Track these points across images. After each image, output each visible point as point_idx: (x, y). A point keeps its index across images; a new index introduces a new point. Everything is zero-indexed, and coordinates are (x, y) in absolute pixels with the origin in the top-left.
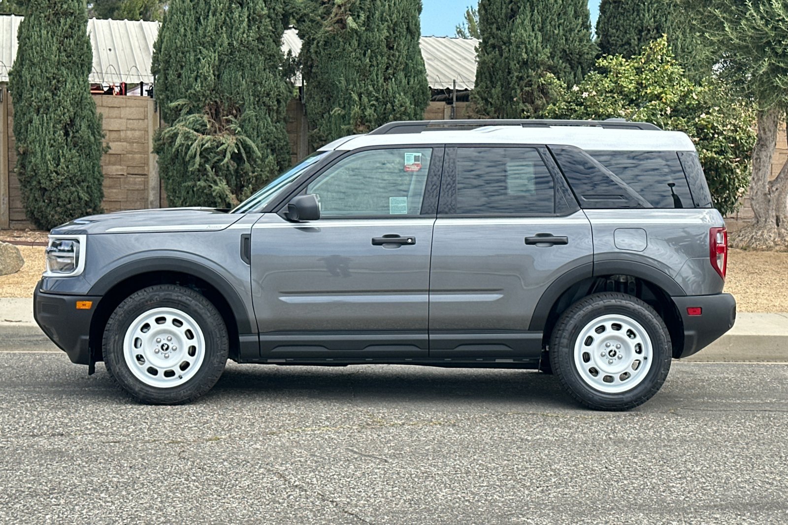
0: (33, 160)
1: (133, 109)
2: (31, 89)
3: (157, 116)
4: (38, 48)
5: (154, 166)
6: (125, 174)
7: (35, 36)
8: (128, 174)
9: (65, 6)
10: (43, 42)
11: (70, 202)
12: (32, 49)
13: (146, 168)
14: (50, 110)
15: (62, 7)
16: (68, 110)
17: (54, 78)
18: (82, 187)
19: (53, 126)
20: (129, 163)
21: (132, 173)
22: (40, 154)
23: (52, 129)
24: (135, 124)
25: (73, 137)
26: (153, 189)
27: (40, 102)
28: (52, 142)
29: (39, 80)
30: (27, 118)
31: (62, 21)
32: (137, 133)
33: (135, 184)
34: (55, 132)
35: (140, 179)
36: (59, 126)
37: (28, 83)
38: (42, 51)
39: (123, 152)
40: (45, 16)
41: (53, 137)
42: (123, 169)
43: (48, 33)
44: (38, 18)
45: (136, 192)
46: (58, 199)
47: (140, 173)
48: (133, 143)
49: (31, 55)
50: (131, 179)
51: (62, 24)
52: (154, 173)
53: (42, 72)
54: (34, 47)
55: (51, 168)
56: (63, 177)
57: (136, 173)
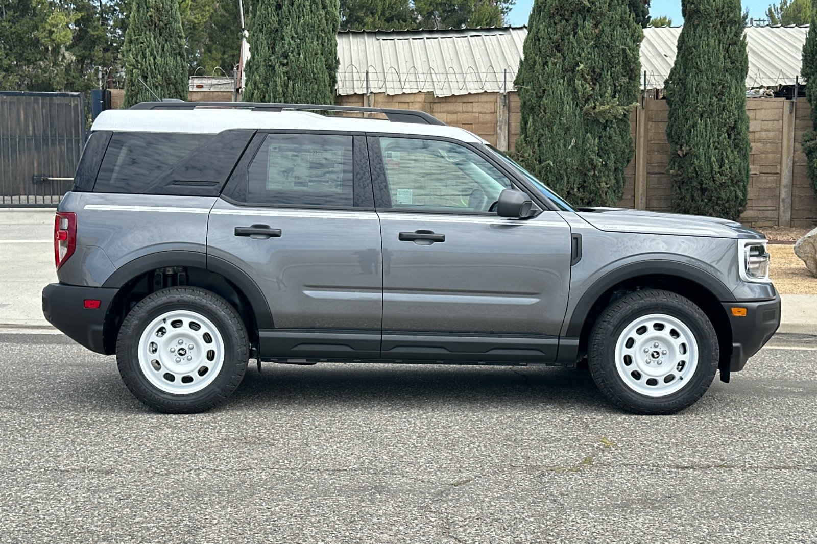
0: (696, 162)
1: (769, 111)
2: (696, 95)
3: (792, 117)
4: (706, 56)
5: (787, 164)
6: (758, 173)
7: (703, 44)
8: (761, 173)
9: (732, 15)
10: (711, 50)
11: (728, 201)
12: (699, 57)
13: (779, 167)
14: (714, 114)
15: (728, 16)
16: (734, 114)
17: (720, 84)
18: (739, 186)
19: (718, 129)
20: (762, 163)
21: (764, 171)
22: (703, 157)
23: (716, 133)
24: (770, 125)
25: (735, 139)
26: (786, 186)
27: (705, 107)
28: (716, 144)
29: (705, 86)
30: (690, 122)
31: (728, 29)
32: (771, 134)
33: (767, 182)
34: (719, 135)
35: (772, 178)
36: (724, 129)
37: (694, 89)
38: (709, 59)
39: (758, 152)
40: (713, 26)
41: (717, 140)
42: (756, 168)
43: (715, 41)
44: (706, 28)
45: (768, 190)
46: (718, 198)
47: (773, 171)
48: (767, 143)
49: (699, 63)
50: (764, 177)
51: (727, 33)
52: (786, 171)
53: (708, 79)
54: (701, 55)
55: (716, 169)
56: (726, 178)
57: (768, 171)
